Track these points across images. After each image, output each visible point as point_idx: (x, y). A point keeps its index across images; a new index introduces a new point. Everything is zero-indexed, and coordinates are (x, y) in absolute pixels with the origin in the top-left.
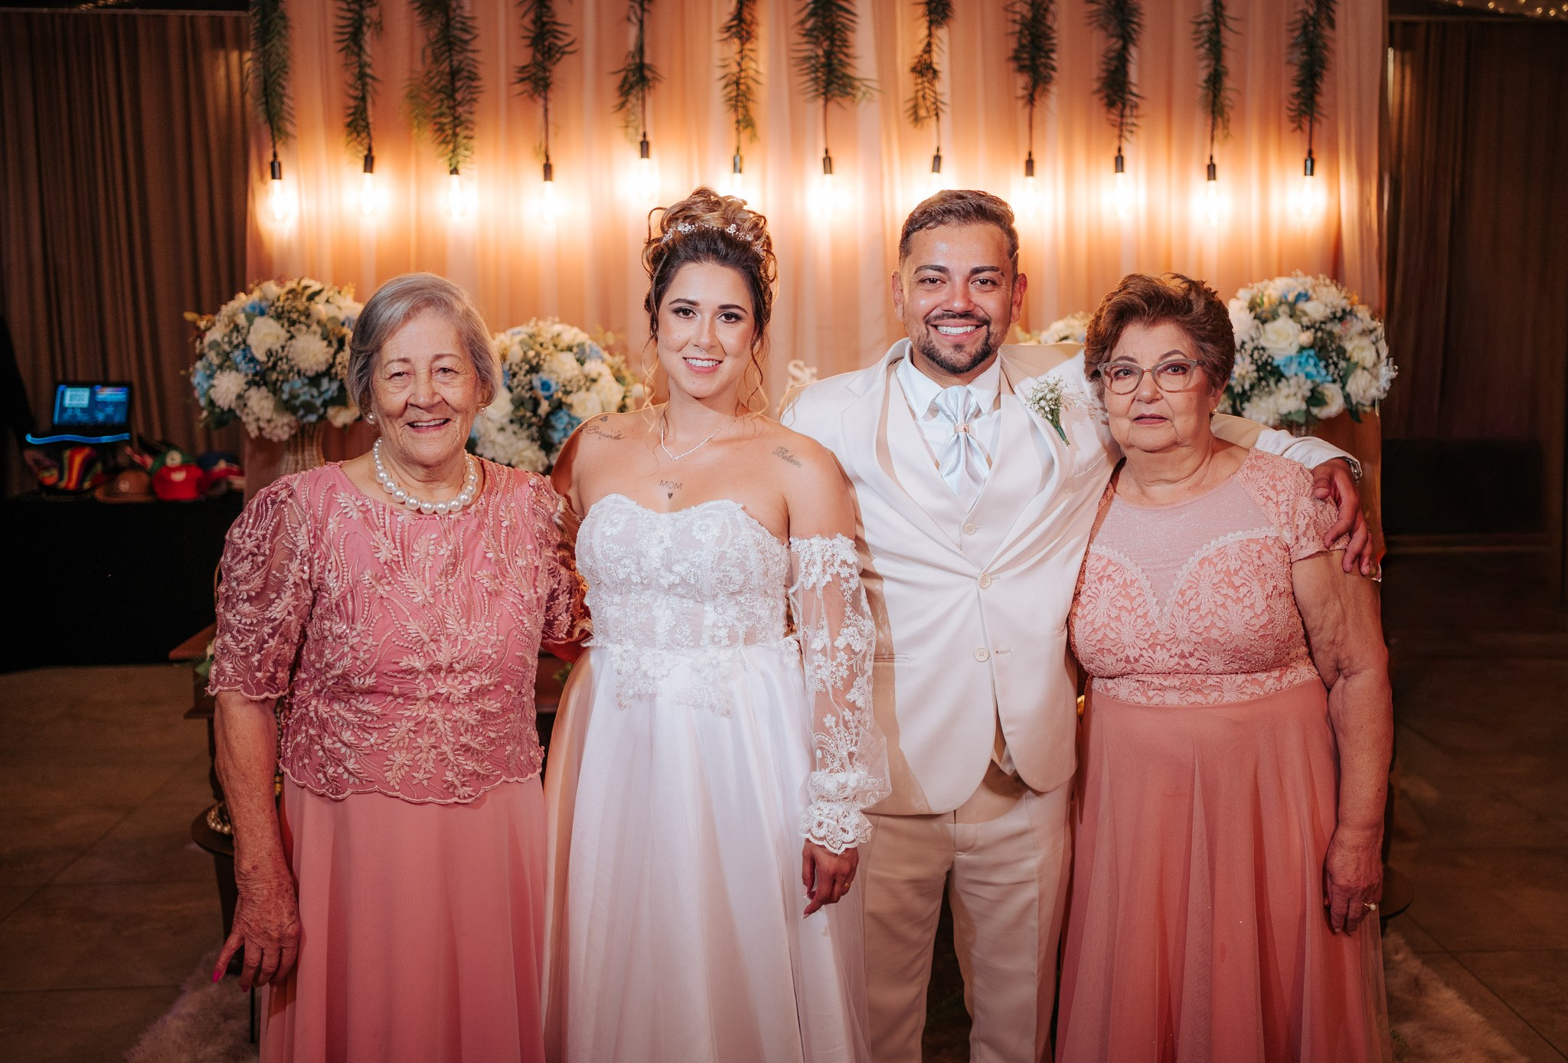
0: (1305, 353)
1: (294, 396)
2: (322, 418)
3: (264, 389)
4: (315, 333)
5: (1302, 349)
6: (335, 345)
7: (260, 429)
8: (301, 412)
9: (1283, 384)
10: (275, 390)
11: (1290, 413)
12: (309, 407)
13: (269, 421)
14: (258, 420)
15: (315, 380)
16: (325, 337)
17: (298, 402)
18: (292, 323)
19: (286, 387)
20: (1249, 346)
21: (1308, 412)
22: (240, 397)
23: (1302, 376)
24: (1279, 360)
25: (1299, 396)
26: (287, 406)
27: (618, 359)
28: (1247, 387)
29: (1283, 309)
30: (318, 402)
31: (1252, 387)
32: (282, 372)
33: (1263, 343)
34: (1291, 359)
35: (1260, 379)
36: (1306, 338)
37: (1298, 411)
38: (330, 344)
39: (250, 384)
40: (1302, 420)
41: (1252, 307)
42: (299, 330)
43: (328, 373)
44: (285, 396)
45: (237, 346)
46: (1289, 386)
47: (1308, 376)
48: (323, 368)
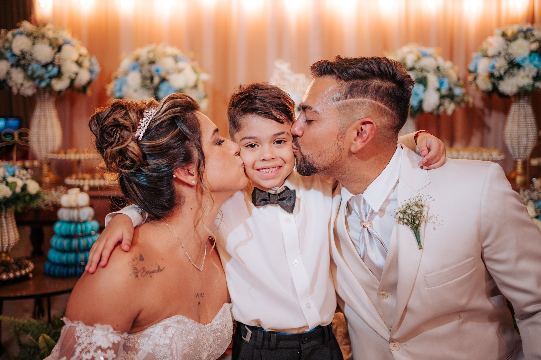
0: (534, 55)
1: (33, 72)
2: (49, 86)
3: (19, 70)
4: (45, 43)
5: (532, 52)
6: (56, 49)
7: (19, 90)
8: (37, 82)
9: (522, 70)
10: (24, 68)
11: (524, 86)
12: (41, 79)
13: (22, 85)
14: (16, 84)
15: (45, 66)
16: (51, 45)
17: (36, 75)
18: (35, 38)
19: (30, 68)
20: (503, 54)
21: (533, 85)
22: (8, 73)
23: (532, 66)
24: (518, 59)
25: (531, 75)
26: (31, 77)
27: (196, 64)
28: (502, 72)
29: (522, 34)
30: (47, 76)
31: (505, 73)
32: (28, 60)
33: (510, 51)
34: (525, 59)
35: (509, 68)
36: (535, 46)
37: (528, 85)
38: (53, 49)
39: (12, 66)
40: (530, 89)
41: (504, 35)
42: (38, 42)
43: (52, 63)
44: (30, 73)
45: (7, 49)
46: (524, 70)
47: (535, 66)
48: (49, 60)
